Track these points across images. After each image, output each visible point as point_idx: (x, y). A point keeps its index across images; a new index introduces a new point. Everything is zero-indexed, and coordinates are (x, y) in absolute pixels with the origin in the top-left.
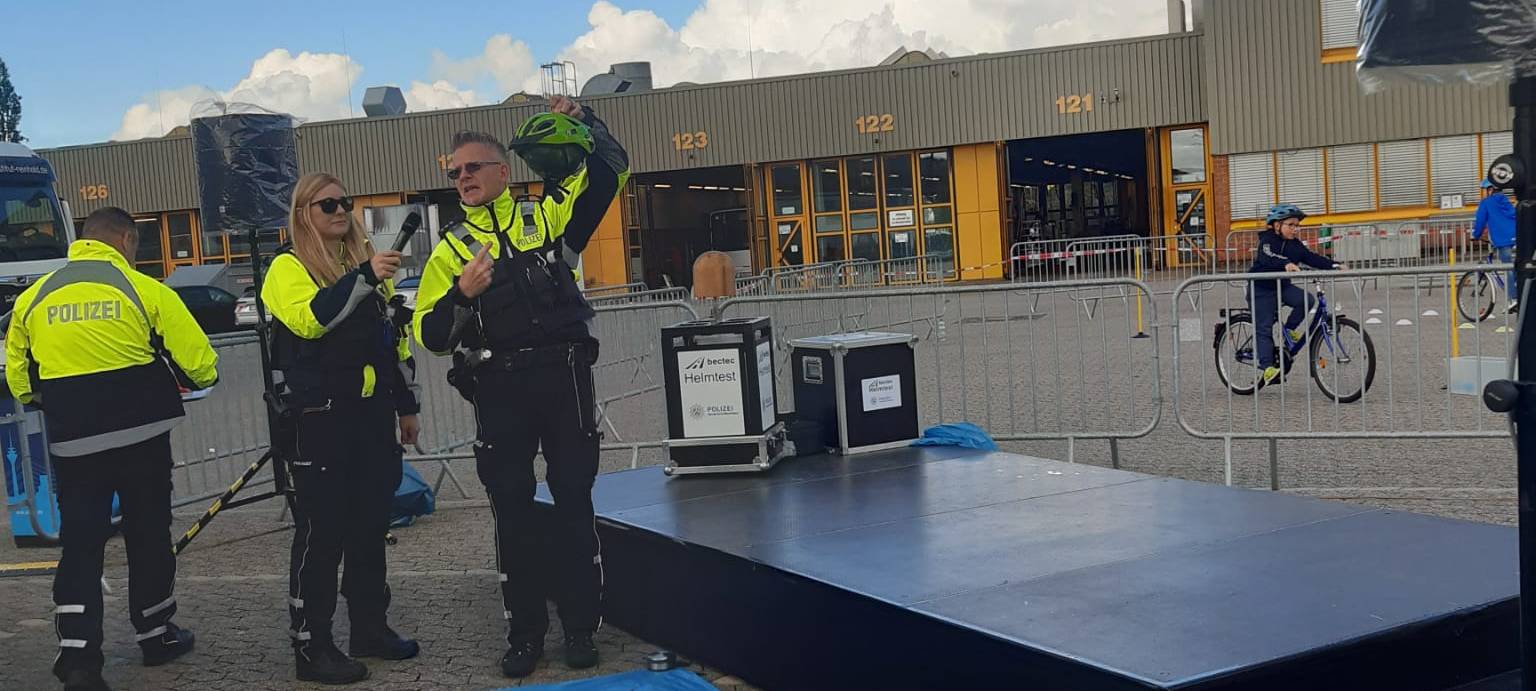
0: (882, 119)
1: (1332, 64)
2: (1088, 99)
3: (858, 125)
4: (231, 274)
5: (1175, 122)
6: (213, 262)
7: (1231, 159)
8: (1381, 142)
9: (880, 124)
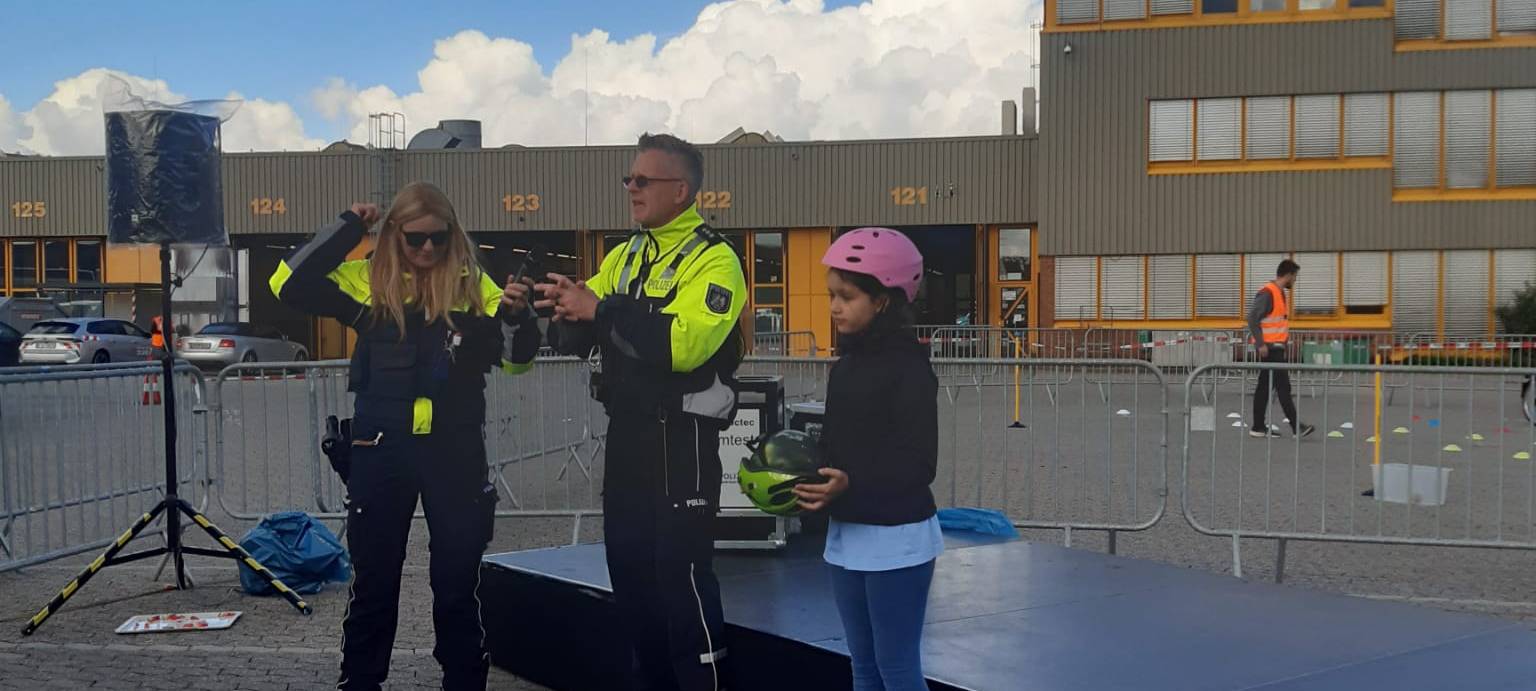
0: (720, 196)
1: (1158, 176)
2: (923, 191)
4: (15, 308)
5: (1004, 221)
7: (1057, 260)
8: (1200, 254)
9: (717, 201)
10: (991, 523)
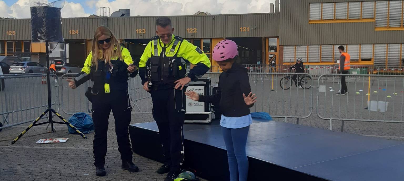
0: (194, 30)
1: (311, 24)
2: (248, 28)
3: (187, 31)
4: (8, 59)
5: (270, 36)
6: (2, 55)
7: (284, 47)
8: (322, 45)
9: (193, 31)
10: (265, 116)
